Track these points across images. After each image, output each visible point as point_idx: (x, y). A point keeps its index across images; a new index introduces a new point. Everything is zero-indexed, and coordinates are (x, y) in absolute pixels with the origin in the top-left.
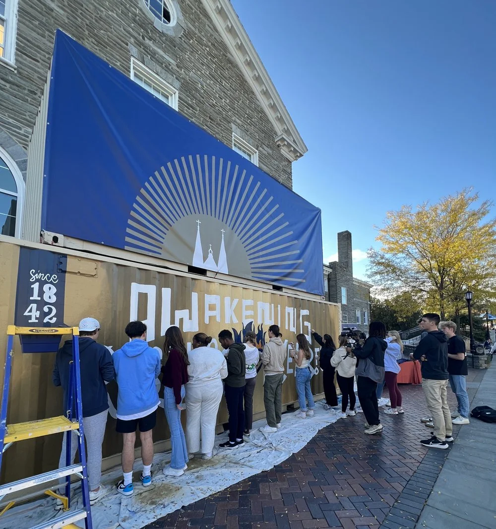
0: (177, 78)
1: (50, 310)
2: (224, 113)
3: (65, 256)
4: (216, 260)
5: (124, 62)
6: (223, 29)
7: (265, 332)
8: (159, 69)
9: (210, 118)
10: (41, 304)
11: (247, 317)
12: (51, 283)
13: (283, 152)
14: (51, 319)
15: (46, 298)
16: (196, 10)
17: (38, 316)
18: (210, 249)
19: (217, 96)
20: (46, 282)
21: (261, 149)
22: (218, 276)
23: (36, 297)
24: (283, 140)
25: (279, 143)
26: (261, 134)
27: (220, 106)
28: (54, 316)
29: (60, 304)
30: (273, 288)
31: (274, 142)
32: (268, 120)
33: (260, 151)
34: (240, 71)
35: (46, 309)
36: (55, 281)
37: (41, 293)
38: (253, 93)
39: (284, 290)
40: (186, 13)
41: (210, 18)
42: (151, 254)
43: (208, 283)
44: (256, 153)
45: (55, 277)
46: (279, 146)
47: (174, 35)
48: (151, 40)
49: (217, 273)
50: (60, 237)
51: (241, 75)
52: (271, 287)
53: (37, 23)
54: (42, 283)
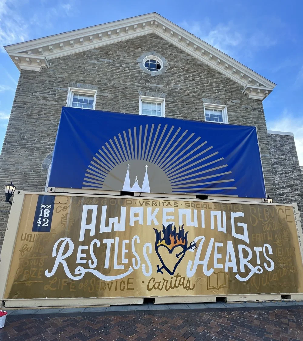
0: (164, 93)
1: (46, 220)
2: (196, 95)
3: (55, 196)
4: (141, 185)
5: (136, 100)
6: (192, 52)
7: (187, 232)
8: (153, 93)
9: (186, 102)
10: (43, 218)
11: (167, 221)
12: (48, 209)
13: (250, 97)
14: (46, 224)
15: (45, 215)
16: (174, 53)
17: (40, 223)
18: (136, 179)
19: (191, 88)
20: (45, 208)
21: (229, 103)
22: (142, 195)
23: (41, 215)
24: (248, 89)
25: (246, 92)
26: (228, 94)
27: (193, 93)
28: (47, 224)
29: (50, 218)
30: (196, 198)
31: (242, 93)
32: (235, 82)
33: (228, 105)
34: (208, 66)
35: (44, 220)
36: (50, 207)
37: (43, 213)
38: (219, 73)
39: (209, 198)
40: (169, 58)
41: (184, 51)
42: (96, 188)
43: (134, 200)
44: (225, 107)
45: (50, 206)
46: (246, 95)
47: (162, 73)
48: (149, 83)
49: (141, 193)
50: (53, 188)
51: (208, 67)
52: (195, 197)
53: (101, 105)
54: (44, 209)
